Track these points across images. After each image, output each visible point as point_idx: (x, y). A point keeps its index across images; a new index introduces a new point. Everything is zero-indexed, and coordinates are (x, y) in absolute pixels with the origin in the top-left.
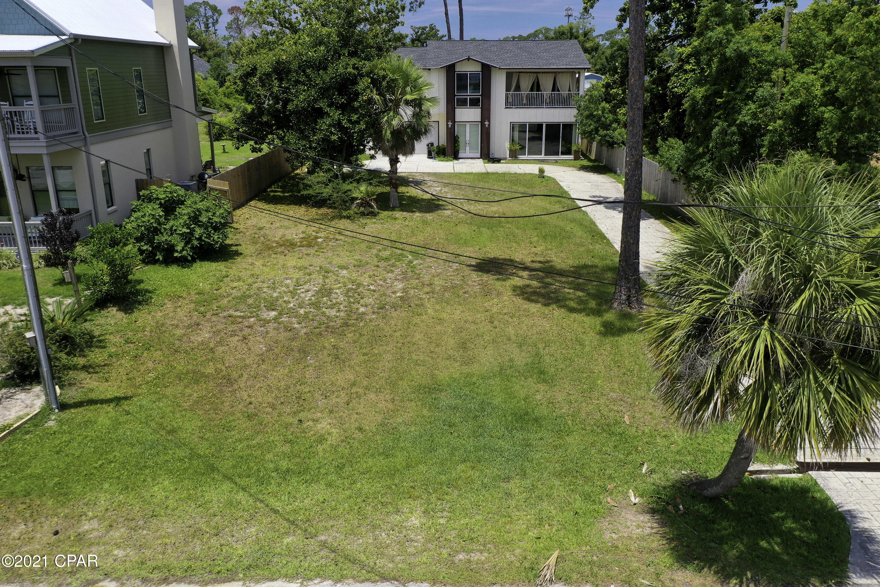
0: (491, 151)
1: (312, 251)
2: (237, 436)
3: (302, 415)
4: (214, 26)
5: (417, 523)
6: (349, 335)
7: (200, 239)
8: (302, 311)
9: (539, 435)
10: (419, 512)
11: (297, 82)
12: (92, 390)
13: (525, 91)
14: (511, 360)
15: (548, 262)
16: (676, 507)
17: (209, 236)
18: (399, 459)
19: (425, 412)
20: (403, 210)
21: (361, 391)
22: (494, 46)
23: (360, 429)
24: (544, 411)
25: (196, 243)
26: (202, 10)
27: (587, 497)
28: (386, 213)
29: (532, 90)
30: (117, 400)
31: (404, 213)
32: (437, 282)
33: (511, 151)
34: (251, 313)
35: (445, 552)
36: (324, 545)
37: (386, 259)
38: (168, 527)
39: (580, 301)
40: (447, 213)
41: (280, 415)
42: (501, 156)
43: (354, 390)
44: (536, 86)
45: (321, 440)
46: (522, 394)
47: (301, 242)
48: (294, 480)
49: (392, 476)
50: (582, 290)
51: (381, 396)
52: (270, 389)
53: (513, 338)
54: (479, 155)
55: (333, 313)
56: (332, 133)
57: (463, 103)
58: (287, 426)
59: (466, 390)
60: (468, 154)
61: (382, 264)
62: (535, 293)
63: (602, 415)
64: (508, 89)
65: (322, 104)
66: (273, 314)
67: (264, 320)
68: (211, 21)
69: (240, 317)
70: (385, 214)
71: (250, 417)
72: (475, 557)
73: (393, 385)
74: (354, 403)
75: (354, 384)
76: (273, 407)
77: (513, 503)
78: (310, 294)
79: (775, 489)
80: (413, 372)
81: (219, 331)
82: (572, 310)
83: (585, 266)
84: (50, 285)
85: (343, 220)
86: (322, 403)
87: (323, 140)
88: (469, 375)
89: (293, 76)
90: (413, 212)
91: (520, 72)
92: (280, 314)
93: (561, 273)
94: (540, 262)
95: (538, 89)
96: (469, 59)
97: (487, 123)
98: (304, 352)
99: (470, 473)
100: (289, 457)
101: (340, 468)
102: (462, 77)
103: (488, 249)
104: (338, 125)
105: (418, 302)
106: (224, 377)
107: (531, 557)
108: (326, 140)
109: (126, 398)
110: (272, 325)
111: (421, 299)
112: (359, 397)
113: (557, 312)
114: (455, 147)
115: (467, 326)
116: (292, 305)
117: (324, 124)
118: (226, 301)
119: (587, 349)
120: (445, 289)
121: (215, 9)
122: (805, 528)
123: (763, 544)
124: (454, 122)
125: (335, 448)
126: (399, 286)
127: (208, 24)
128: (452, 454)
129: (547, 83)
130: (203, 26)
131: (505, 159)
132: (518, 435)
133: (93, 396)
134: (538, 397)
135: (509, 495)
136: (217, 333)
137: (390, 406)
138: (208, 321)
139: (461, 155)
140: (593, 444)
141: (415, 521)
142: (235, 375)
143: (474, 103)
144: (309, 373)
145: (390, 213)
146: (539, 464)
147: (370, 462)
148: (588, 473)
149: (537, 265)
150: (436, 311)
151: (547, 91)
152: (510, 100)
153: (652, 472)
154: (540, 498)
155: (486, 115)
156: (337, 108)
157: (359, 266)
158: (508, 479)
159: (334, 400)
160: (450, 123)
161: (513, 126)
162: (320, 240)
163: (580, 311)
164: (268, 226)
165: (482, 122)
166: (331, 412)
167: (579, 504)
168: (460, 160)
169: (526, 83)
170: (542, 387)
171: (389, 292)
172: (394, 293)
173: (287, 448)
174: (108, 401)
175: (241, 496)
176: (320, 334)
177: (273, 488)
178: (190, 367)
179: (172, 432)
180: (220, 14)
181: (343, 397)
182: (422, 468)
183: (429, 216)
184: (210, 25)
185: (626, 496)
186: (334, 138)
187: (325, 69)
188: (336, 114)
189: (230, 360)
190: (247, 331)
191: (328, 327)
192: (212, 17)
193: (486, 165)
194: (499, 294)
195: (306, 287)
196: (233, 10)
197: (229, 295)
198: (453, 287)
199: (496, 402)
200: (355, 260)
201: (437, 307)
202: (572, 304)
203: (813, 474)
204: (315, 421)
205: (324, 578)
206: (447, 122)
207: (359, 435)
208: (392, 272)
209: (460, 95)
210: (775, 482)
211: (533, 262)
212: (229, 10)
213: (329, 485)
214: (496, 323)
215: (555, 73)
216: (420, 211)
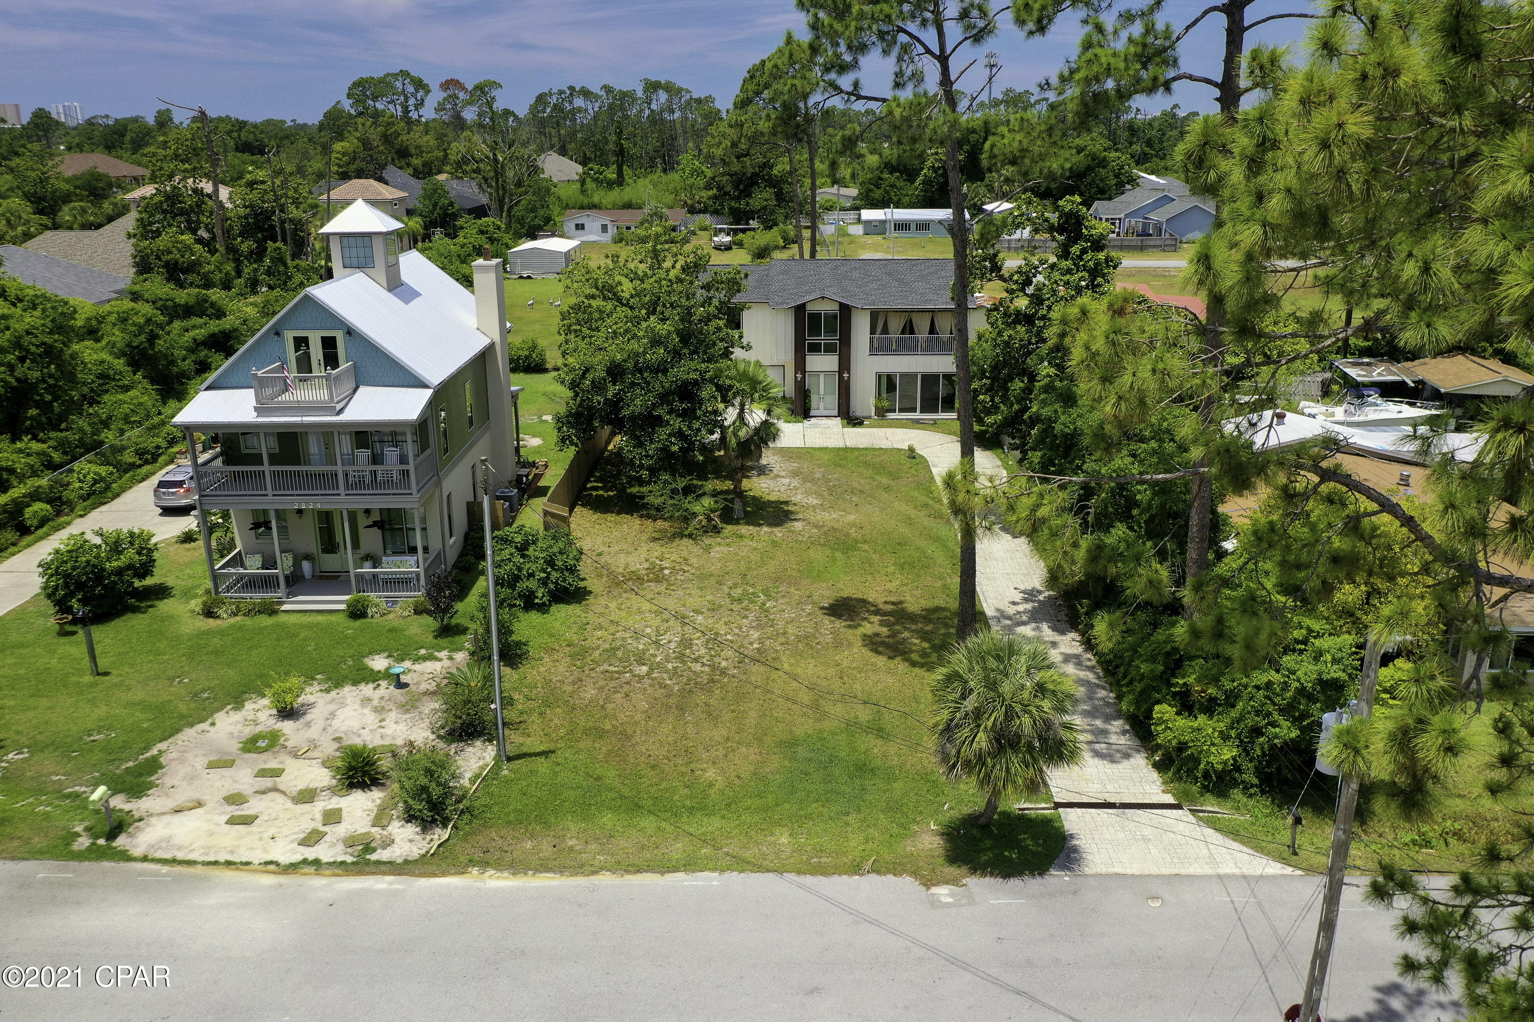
0: (852, 408)
1: (662, 588)
2: (648, 783)
3: (693, 766)
4: (417, 109)
5: (786, 841)
6: (717, 692)
7: (556, 583)
8: (670, 666)
9: (872, 782)
10: (787, 834)
11: (633, 384)
12: (522, 744)
13: (895, 335)
14: (856, 717)
15: (901, 602)
16: (958, 832)
17: (564, 580)
18: (770, 799)
19: (786, 763)
20: (748, 524)
21: (734, 745)
22: (856, 269)
23: (739, 777)
24: (878, 762)
25: (552, 586)
26: (399, 85)
27: (901, 825)
28: (730, 527)
29: (903, 332)
30: (545, 754)
31: (751, 528)
32: (791, 630)
33: (876, 407)
34: (625, 668)
35: (805, 858)
36: (727, 854)
37: (739, 600)
38: (623, 843)
39: (924, 654)
40: (798, 525)
41: (675, 766)
42: (865, 414)
43: (729, 744)
44: (909, 328)
45: (711, 785)
46: (863, 748)
47: (648, 575)
48: (699, 815)
49: (766, 811)
50: (929, 641)
51: (751, 750)
52: (661, 744)
53: (860, 695)
54: (836, 413)
55: (697, 667)
56: (671, 443)
57: (815, 349)
58: (683, 774)
59: (819, 745)
60: (822, 412)
61: (736, 607)
62: (883, 643)
63: (923, 767)
64: (873, 332)
65: (659, 412)
66: (645, 669)
67: (639, 676)
68: (412, 101)
69: (616, 672)
70: (729, 529)
71: (653, 767)
72: (823, 860)
73: (760, 740)
74: (730, 756)
75: (728, 739)
76: (668, 758)
77: (850, 829)
78: (672, 645)
79: (1030, 820)
80: (776, 729)
81: (602, 688)
82: (914, 664)
83: (937, 609)
84: (431, 637)
85: (685, 539)
86: (705, 756)
87: (661, 450)
88: (820, 731)
89: (629, 378)
90: (760, 525)
91: (887, 312)
92: (651, 670)
93: (912, 618)
94: (893, 603)
95: (912, 332)
96: (823, 298)
97: (846, 375)
98: (681, 709)
99: (821, 809)
100: (691, 797)
101: (728, 805)
102: (815, 317)
103: (840, 585)
104: (680, 435)
105: (774, 655)
106: (621, 733)
107: (858, 860)
108: (665, 449)
109: (553, 752)
110: (646, 681)
111: (777, 651)
112: (734, 751)
113: (900, 665)
114: (805, 403)
115: (819, 681)
116: (658, 659)
117: (662, 433)
118: (597, 653)
119: (922, 706)
120: (799, 639)
121: (419, 84)
122: (1038, 845)
123: (1007, 853)
124: (804, 372)
125: (722, 792)
126: (755, 635)
127: (407, 107)
128: (808, 796)
129: (922, 324)
130: (399, 108)
131: (869, 417)
132: (858, 782)
133: (525, 750)
134: (875, 751)
135: (847, 824)
136: (601, 689)
137: (759, 758)
138: (588, 676)
139: (812, 413)
140: (912, 789)
141: (784, 840)
142: (630, 732)
143: (830, 349)
144: (690, 729)
145: (735, 527)
146: (871, 803)
147: (750, 801)
148: (905, 810)
149: (889, 607)
150: (791, 665)
151: (922, 335)
152: (876, 345)
153: (951, 808)
154: (868, 826)
155: (845, 365)
156: (679, 416)
157: (713, 610)
158: (847, 814)
159: (714, 753)
160: (799, 376)
161: (879, 376)
162: (667, 572)
163: (922, 666)
164: (606, 549)
165: (840, 373)
166: (714, 763)
167: (895, 830)
168: (813, 420)
169: (896, 324)
170: (880, 742)
171: (745, 643)
172: (751, 644)
173: (686, 791)
174: (540, 754)
175: (664, 824)
176: (691, 691)
177: (685, 819)
178: (590, 724)
179: (598, 779)
180: (428, 92)
181: (721, 752)
182: (787, 806)
183: (778, 532)
184: (412, 108)
185: (928, 824)
186: (675, 448)
187: (665, 371)
188: (677, 423)
189: (622, 717)
190: (626, 688)
191: (696, 683)
192: (414, 95)
193: (846, 430)
194: (850, 645)
195: (667, 636)
196: (448, 84)
197: (598, 648)
198: (806, 637)
199: (842, 755)
200: (709, 602)
201: (792, 661)
202: (915, 657)
203: (1060, 810)
204: (703, 770)
205: (732, 871)
206: (796, 373)
207: (737, 781)
208: (746, 617)
209: (810, 339)
210: (1034, 816)
211: (886, 602)
212: (442, 85)
213: (723, 817)
214: (845, 678)
215: (933, 311)
216: (770, 525)
